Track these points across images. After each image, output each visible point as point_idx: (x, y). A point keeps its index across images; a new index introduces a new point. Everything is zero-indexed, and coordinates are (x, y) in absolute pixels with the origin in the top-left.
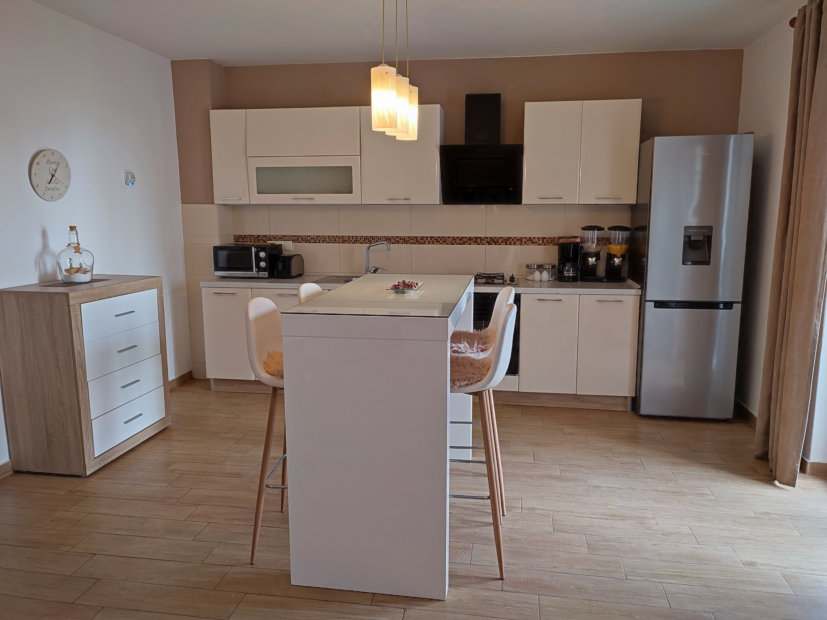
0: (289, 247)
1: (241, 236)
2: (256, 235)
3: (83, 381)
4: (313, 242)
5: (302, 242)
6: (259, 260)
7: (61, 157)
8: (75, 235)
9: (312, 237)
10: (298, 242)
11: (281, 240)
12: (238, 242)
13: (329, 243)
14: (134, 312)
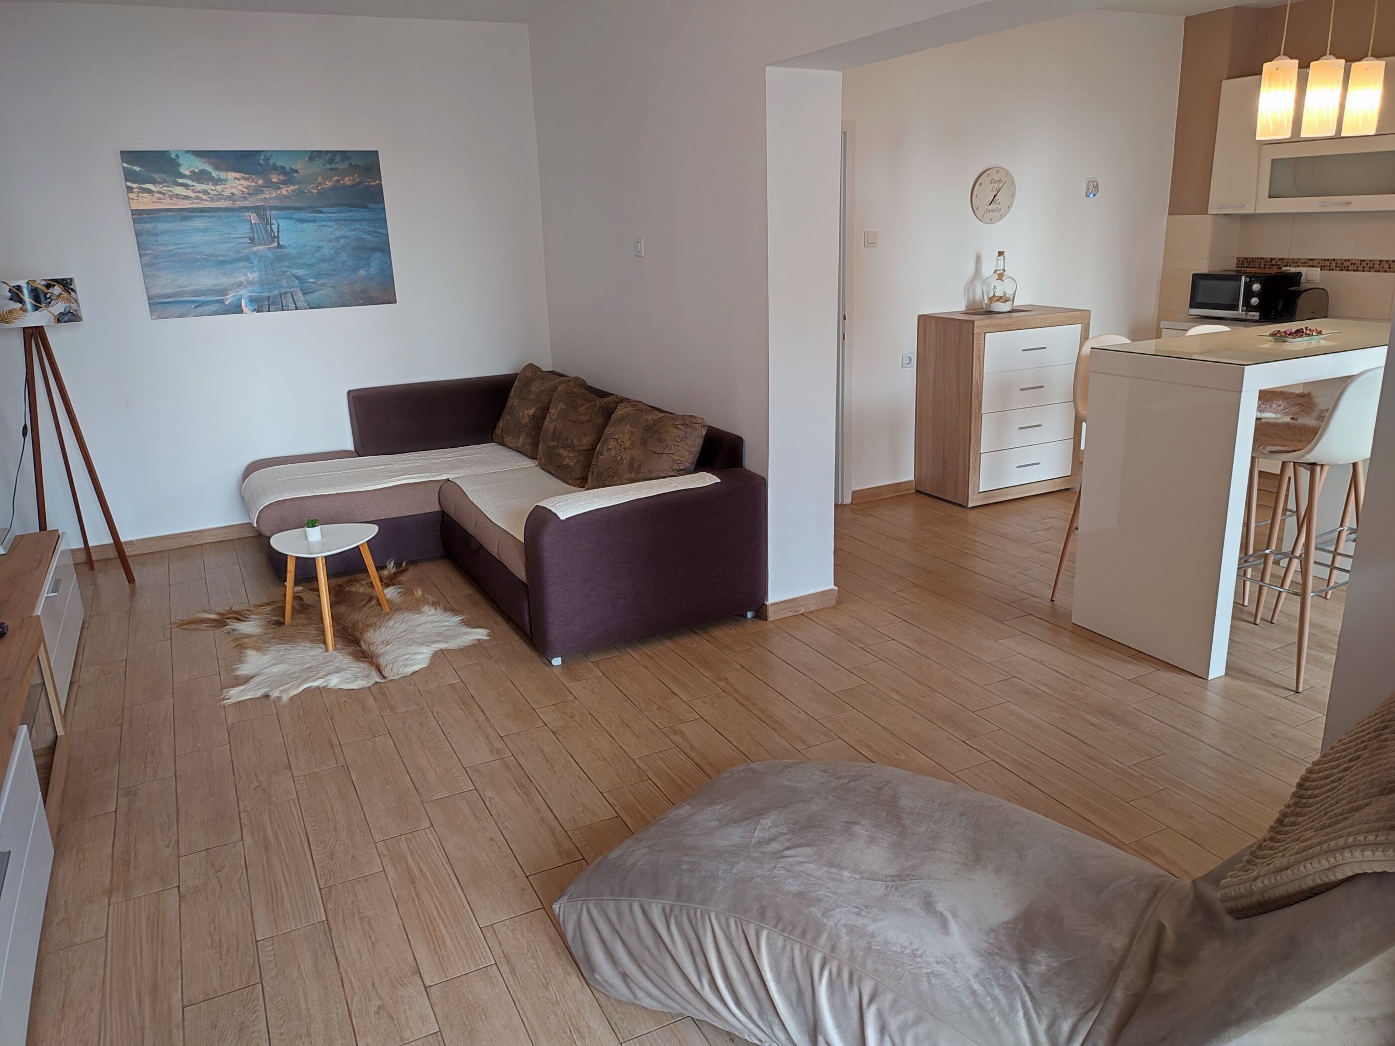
0: (1312, 275)
1: (1248, 258)
2: (1268, 258)
3: (977, 412)
4: (1354, 270)
5: (1336, 270)
6: (1249, 293)
7: (1007, 173)
8: (1002, 261)
9: (1354, 262)
10: (1330, 270)
11: (1304, 266)
12: (1241, 267)
13: (1379, 271)
14: (1046, 348)
